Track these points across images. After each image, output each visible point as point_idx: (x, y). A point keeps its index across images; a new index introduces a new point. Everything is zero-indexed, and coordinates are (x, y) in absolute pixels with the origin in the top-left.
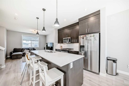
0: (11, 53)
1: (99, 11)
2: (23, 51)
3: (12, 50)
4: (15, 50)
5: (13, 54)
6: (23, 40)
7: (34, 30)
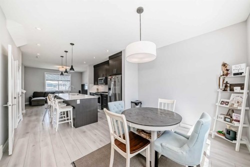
0: (30, 98)
1: (121, 52)
2: (46, 95)
3: (31, 94)
4: (36, 94)
5: (33, 99)
6: (47, 80)
7: (61, 67)
